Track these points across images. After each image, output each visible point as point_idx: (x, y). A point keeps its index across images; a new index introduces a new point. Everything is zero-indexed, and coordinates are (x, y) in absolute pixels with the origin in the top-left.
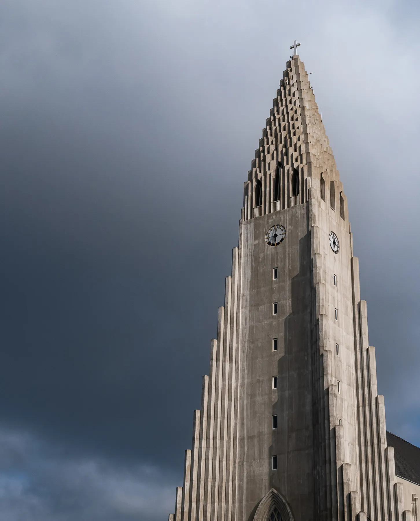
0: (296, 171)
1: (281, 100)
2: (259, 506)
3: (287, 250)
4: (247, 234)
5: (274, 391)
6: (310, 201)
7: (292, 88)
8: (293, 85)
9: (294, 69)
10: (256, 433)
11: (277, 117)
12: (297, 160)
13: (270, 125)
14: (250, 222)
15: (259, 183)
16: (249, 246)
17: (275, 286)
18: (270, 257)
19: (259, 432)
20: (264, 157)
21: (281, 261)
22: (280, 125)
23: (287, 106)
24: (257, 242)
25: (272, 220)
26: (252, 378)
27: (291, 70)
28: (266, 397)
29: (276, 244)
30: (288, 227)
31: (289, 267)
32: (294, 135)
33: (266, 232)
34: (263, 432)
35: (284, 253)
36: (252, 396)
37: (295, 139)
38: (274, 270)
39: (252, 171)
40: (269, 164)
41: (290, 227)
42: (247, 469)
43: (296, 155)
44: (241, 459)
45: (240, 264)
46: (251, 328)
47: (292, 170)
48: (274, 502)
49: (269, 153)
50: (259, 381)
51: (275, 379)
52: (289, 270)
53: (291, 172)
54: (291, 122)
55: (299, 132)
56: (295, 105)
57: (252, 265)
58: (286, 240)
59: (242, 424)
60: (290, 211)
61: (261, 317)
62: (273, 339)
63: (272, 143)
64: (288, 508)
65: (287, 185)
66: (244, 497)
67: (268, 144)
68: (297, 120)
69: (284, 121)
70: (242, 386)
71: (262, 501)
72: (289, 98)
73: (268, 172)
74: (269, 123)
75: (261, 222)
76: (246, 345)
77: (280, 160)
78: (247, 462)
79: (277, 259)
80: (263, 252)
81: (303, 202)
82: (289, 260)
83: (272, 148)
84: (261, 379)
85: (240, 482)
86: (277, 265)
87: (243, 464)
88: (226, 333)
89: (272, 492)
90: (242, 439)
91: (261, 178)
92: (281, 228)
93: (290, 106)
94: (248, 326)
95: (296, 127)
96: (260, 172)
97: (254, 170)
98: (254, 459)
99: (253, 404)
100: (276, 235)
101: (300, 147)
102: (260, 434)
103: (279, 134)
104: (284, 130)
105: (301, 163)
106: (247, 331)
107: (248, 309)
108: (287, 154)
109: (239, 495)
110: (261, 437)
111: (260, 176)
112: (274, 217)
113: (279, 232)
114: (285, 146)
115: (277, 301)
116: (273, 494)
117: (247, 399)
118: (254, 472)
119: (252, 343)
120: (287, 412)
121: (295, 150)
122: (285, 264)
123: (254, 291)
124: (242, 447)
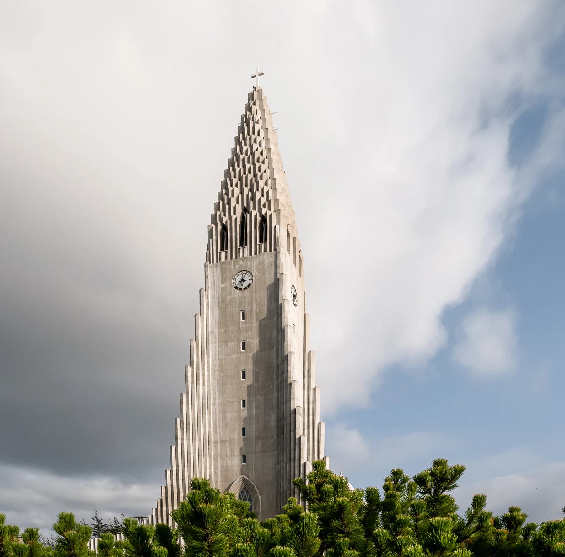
0: (264, 219)
1: (244, 139)
2: (232, 485)
3: (254, 295)
4: (214, 276)
5: (243, 410)
6: (278, 249)
7: (256, 124)
8: (257, 122)
9: (257, 103)
10: (228, 439)
11: (241, 157)
12: (264, 206)
13: (233, 166)
14: (216, 266)
15: (224, 227)
16: (216, 288)
17: (242, 326)
18: (238, 300)
19: (230, 438)
20: (229, 200)
21: (249, 305)
22: (244, 166)
23: (251, 146)
24: (223, 285)
25: (239, 266)
26: (222, 399)
27: (254, 104)
28: (236, 414)
29: (243, 289)
30: (255, 273)
31: (256, 310)
32: (261, 178)
33: (233, 276)
34: (233, 438)
35: (252, 297)
36: (223, 412)
37: (262, 183)
38: (241, 312)
39: (216, 214)
40: (235, 208)
41: (257, 274)
42: (221, 462)
43: (263, 200)
44: (215, 455)
45: (207, 305)
46: (221, 360)
47: (260, 216)
48: (243, 484)
49: (233, 196)
50: (229, 402)
51: (244, 401)
52: (257, 314)
53: (259, 219)
54: (258, 165)
55: (266, 176)
56: (260, 145)
57: (219, 306)
58: (253, 286)
59: (216, 432)
60: (257, 258)
61: (229, 352)
62: (241, 370)
63: (236, 186)
64: (256, 488)
65: (254, 232)
66: (219, 479)
67: (232, 186)
68: (263, 162)
69: (248, 162)
70: (214, 404)
71: (235, 483)
72: (253, 137)
73: (234, 217)
74: (231, 164)
75: (228, 267)
76: (217, 373)
77: (245, 205)
78: (221, 457)
79: (245, 303)
80: (230, 295)
81: (271, 250)
82: (256, 304)
83: (237, 191)
84: (231, 400)
85: (216, 470)
86: (245, 308)
87: (217, 459)
88: (199, 362)
89: (243, 477)
90: (216, 442)
91: (226, 222)
92: (248, 273)
93: (255, 146)
94: (217, 358)
95: (262, 170)
96: (225, 215)
97: (218, 213)
98: (227, 456)
99: (224, 418)
100: (243, 280)
101: (268, 192)
102: (231, 440)
103: (244, 176)
104: (250, 172)
105: (269, 209)
106: (217, 363)
107: (217, 344)
108: (253, 199)
109: (215, 478)
110: (232, 441)
111: (225, 219)
112: (241, 262)
113: (247, 278)
114: (251, 190)
115: (245, 340)
116: (243, 479)
117: (219, 414)
118: (227, 464)
119: (222, 372)
120: (255, 426)
121: (263, 196)
122: (252, 308)
123: (222, 330)
124: (216, 447)
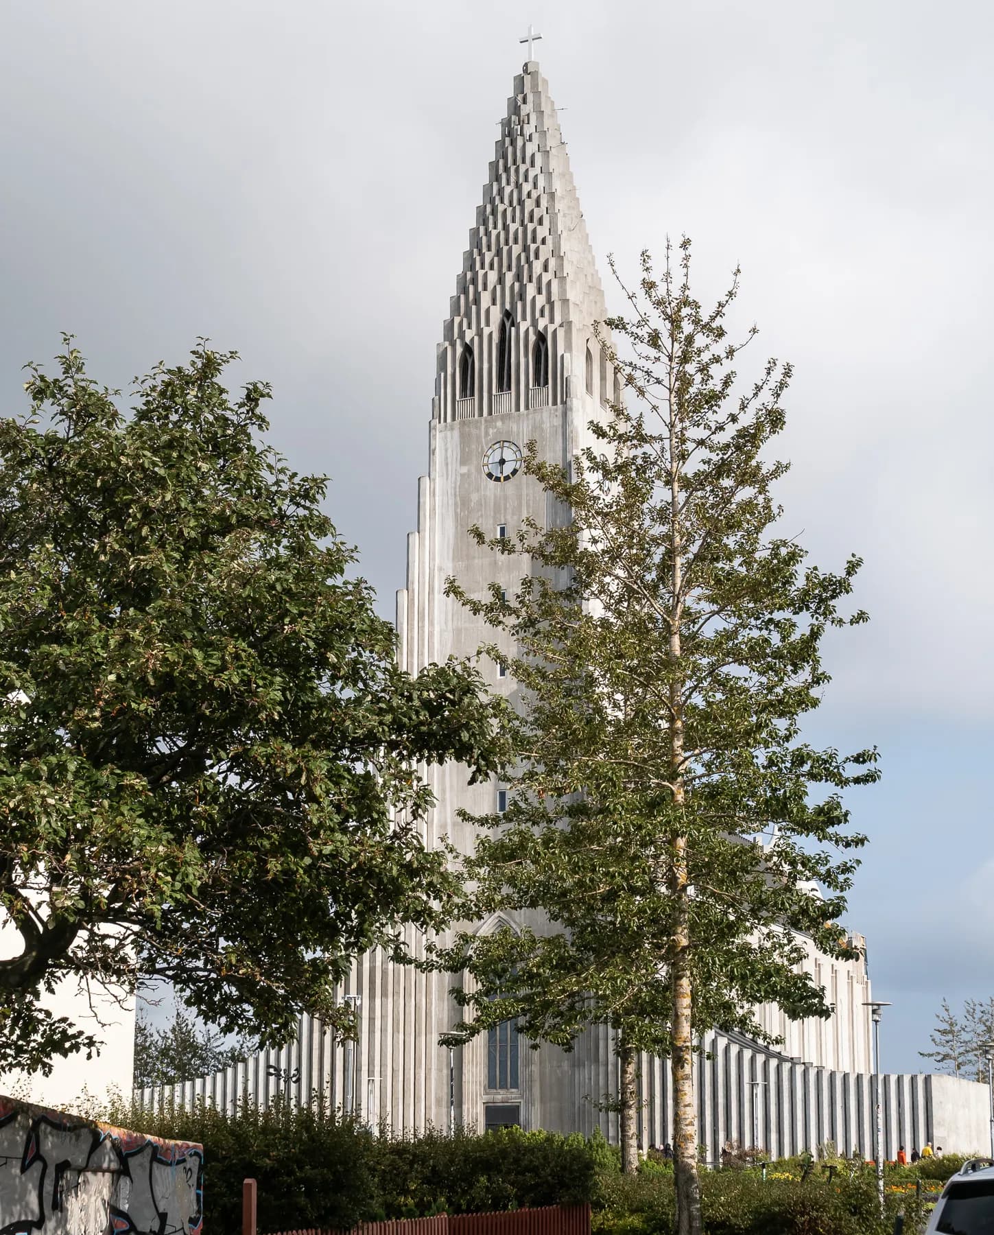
0: (541, 338)
1: (506, 169)
3: (524, 492)
4: (446, 450)
6: (568, 403)
7: (528, 144)
8: (530, 140)
9: (530, 98)
11: (501, 208)
12: (542, 315)
13: (485, 223)
14: (452, 429)
15: (468, 349)
16: (450, 475)
17: (501, 558)
18: (492, 504)
20: (477, 295)
21: (513, 514)
22: (505, 228)
23: (518, 186)
24: (464, 470)
25: (495, 430)
27: (525, 102)
29: (502, 479)
32: (537, 257)
33: (483, 451)
35: (519, 498)
37: (538, 266)
38: (498, 528)
39: (453, 321)
40: (488, 311)
43: (541, 300)
45: (433, 510)
47: (535, 333)
49: (485, 287)
53: (532, 338)
54: (530, 227)
55: (545, 251)
56: (535, 186)
57: (456, 513)
60: (530, 416)
63: (492, 268)
65: (523, 362)
67: (482, 267)
68: (540, 222)
69: (514, 221)
72: (522, 168)
73: (486, 331)
74: (482, 218)
75: (474, 431)
77: (508, 307)
79: (506, 509)
80: (478, 490)
81: (555, 403)
82: (528, 512)
83: (493, 277)
86: (505, 520)
89: (499, 916)
90: (443, 826)
91: (472, 340)
92: (512, 447)
93: (526, 187)
94: (450, 627)
95: (539, 239)
96: (469, 327)
97: (457, 320)
100: (502, 462)
101: (549, 284)
103: (505, 249)
104: (516, 242)
105: (552, 321)
106: (449, 636)
108: (522, 296)
111: (470, 334)
112: (499, 424)
113: (508, 454)
114: (518, 277)
115: (505, 588)
116: (499, 921)
121: (540, 292)
122: (520, 520)
123: (461, 564)
